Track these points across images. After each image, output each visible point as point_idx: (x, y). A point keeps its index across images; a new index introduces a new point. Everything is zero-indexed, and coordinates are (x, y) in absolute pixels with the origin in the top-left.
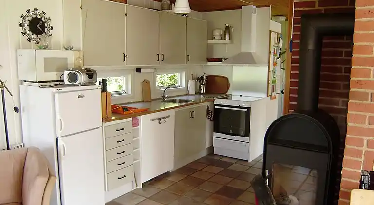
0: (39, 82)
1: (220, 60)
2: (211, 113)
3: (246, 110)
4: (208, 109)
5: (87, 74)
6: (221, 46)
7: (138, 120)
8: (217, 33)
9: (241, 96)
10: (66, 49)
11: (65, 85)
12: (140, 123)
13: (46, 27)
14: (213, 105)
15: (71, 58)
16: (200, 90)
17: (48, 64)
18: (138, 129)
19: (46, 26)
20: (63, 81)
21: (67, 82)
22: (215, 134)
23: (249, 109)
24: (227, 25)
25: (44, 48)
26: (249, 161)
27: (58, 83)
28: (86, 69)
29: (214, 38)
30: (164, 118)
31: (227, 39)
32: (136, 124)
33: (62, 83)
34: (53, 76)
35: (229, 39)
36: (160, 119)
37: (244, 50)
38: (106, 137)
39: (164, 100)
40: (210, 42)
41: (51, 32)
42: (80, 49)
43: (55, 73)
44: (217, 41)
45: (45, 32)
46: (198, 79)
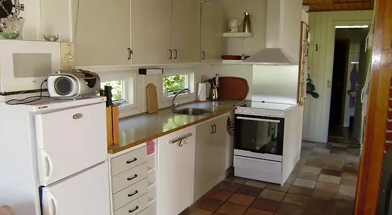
0: (6, 94)
1: (238, 58)
2: (232, 125)
3: (279, 121)
4: (229, 120)
5: (87, 80)
6: (238, 41)
7: (154, 143)
8: (233, 24)
9: (263, 102)
10: (48, 40)
11: (50, 99)
12: (155, 148)
13: (14, 6)
14: (234, 116)
15: (56, 53)
16: (211, 95)
17: (20, 65)
18: (153, 156)
19: (13, 4)
20: (46, 90)
21: (53, 93)
22: (236, 151)
23: (282, 120)
24: (247, 14)
25: (14, 38)
26: (282, 185)
27: (38, 94)
28: (83, 72)
29: (230, 30)
30: (185, 137)
31: (247, 31)
32: (151, 150)
33: (44, 94)
34: (29, 83)
35: (250, 31)
36: (180, 139)
37: (270, 45)
38: (113, 175)
39: (175, 110)
40: (226, 35)
41: (21, 14)
42: (69, 40)
43: (32, 79)
44: (233, 34)
45: (12, 14)
46: (210, 81)
